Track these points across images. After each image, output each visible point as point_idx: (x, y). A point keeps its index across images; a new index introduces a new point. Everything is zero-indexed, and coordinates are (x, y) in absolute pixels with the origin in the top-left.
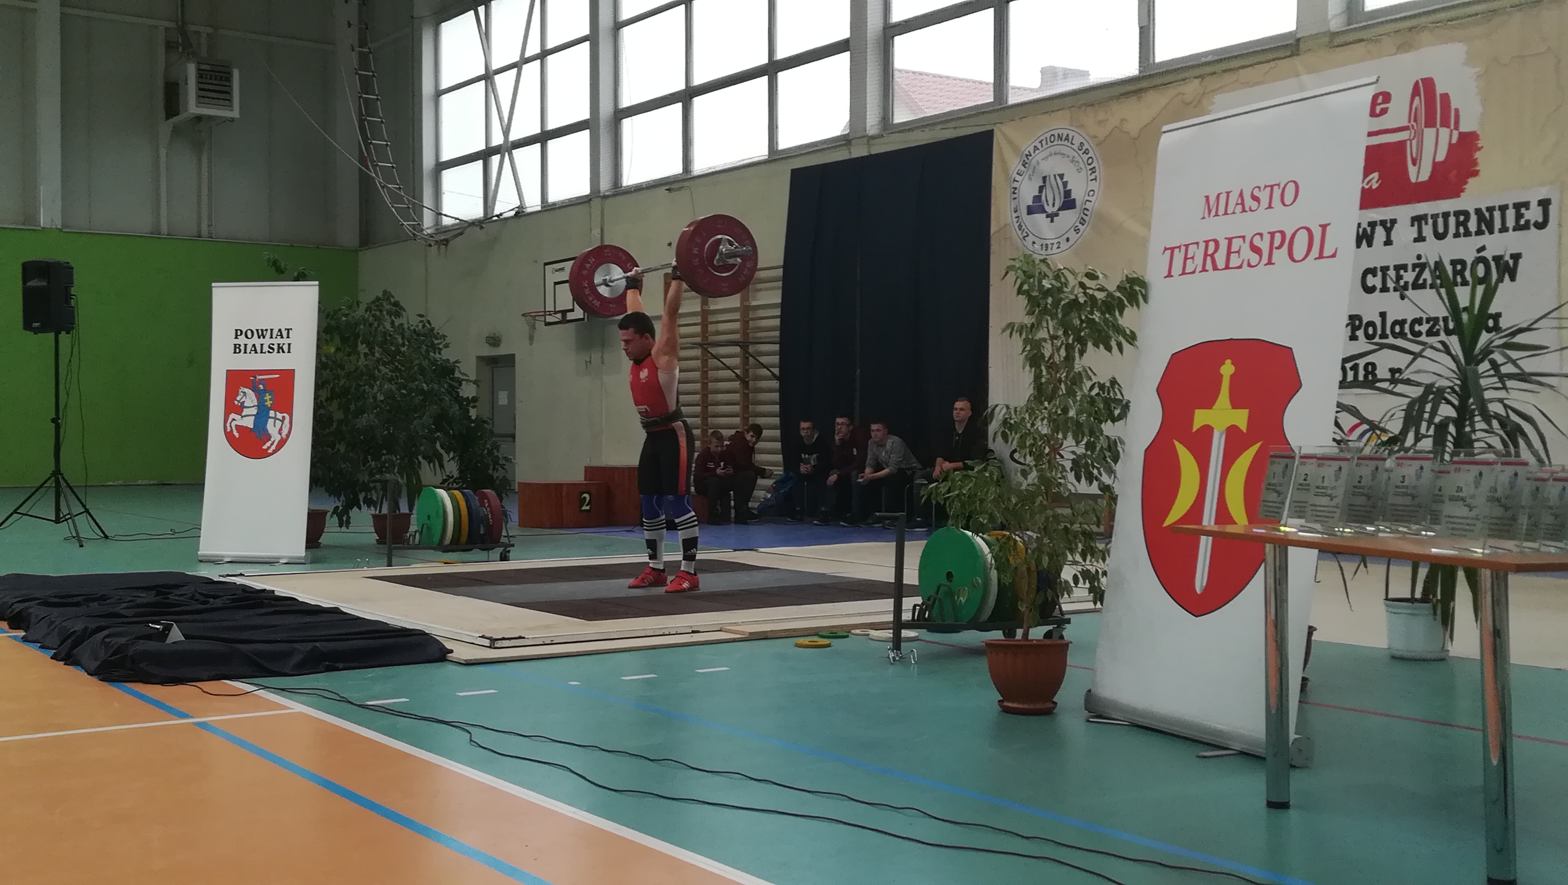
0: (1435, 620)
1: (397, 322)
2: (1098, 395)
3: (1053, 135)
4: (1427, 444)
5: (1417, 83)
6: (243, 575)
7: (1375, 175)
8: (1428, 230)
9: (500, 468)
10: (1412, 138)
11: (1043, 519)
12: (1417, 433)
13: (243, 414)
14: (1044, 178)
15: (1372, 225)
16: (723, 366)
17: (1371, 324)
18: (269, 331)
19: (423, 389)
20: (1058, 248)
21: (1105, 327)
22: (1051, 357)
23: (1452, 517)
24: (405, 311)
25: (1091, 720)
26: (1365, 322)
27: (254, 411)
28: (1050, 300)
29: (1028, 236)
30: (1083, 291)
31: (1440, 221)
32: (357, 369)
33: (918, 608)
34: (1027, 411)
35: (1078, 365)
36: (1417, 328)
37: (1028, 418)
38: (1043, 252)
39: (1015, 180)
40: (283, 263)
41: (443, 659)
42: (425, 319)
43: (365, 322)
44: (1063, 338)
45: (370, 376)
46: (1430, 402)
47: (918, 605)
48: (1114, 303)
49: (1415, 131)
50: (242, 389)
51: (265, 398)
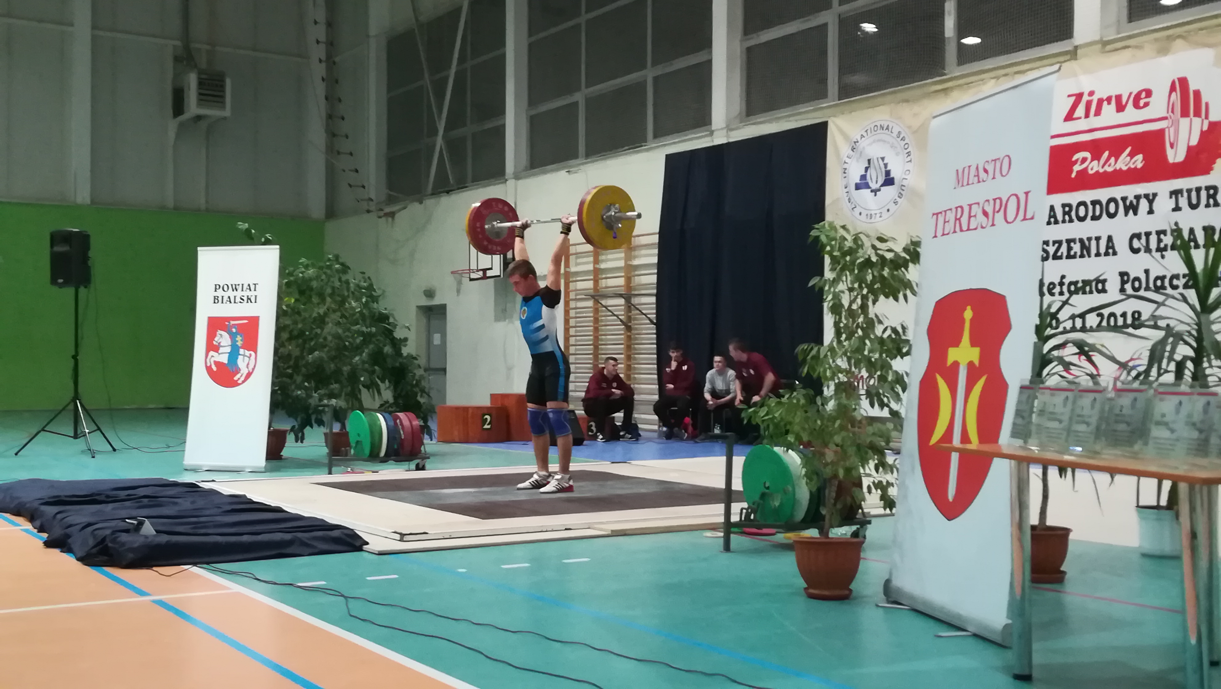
1: (344, 278)
2: (890, 336)
3: (877, 126)
4: (1169, 378)
5: (1173, 83)
6: (214, 481)
7: (1140, 157)
8: (1183, 202)
9: (426, 396)
10: (1169, 126)
12: (1159, 368)
13: (220, 351)
14: (869, 161)
15: (1138, 197)
16: (611, 314)
17: (1137, 279)
18: (241, 286)
19: (363, 332)
20: (880, 217)
21: (894, 282)
22: (850, 305)
23: (1158, 438)
24: (349, 268)
25: (880, 605)
26: (1132, 277)
27: (228, 349)
28: (848, 258)
29: (855, 207)
30: (875, 252)
31: (1194, 194)
32: (310, 316)
33: (744, 511)
35: (873, 310)
36: (1175, 282)
37: (830, 356)
38: (869, 221)
39: (845, 162)
40: (253, 231)
41: (359, 549)
42: (366, 276)
43: (317, 278)
44: (859, 290)
45: (321, 321)
46: (1171, 343)
47: (745, 509)
48: (901, 262)
49: (1172, 121)
50: (220, 332)
51: (237, 339)
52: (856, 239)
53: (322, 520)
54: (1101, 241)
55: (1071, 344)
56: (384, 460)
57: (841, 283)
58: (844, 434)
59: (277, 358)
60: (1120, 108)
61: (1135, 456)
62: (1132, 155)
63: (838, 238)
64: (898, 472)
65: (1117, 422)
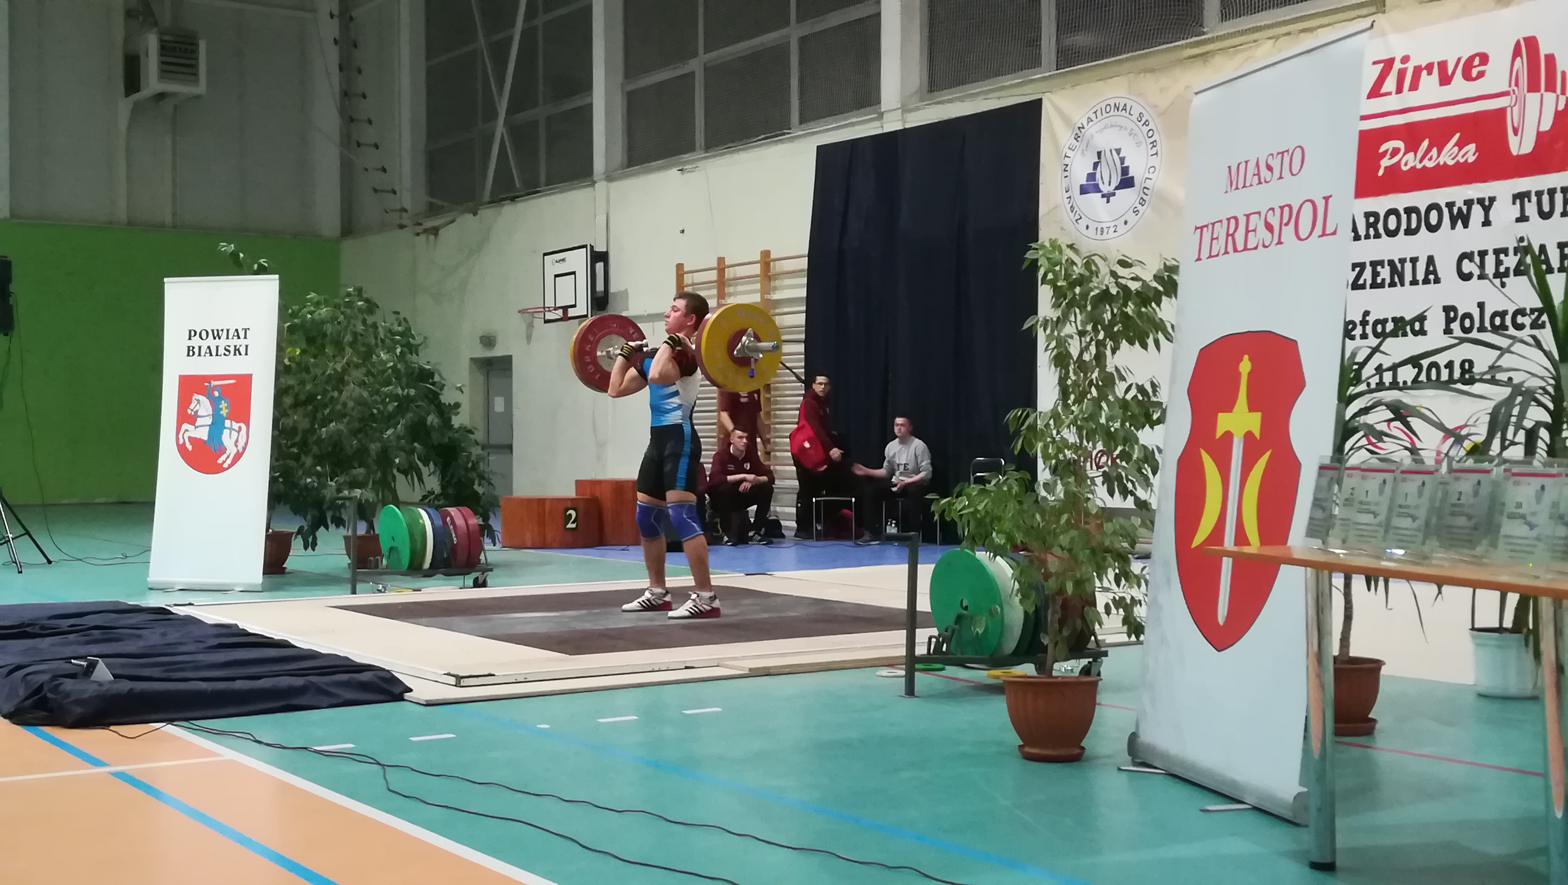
0: (1527, 652)
1: (370, 320)
2: (1136, 396)
3: (1109, 105)
4: (1516, 452)
5: (1518, 44)
6: (193, 604)
7: (1472, 147)
8: (1531, 209)
9: (486, 484)
10: (1512, 105)
12: (1503, 439)
13: (197, 424)
14: (1099, 154)
15: (1469, 203)
17: (1468, 315)
18: (225, 332)
19: (398, 395)
20: (1115, 232)
21: (1139, 322)
22: (1079, 356)
23: (1511, 537)
24: (378, 307)
25: (1122, 768)
26: (1460, 314)
28: (1078, 290)
29: (1081, 218)
30: (1115, 280)
31: (1545, 198)
32: (324, 373)
33: (934, 640)
35: (1112, 362)
36: (1520, 319)
38: (1099, 237)
39: (1066, 156)
40: (241, 255)
41: (400, 698)
42: (401, 317)
43: (334, 319)
44: (1093, 334)
45: (339, 380)
46: (1519, 404)
47: (934, 637)
48: (1151, 295)
49: (1516, 97)
50: (196, 396)
51: (221, 406)
52: (1088, 265)
53: (347, 658)
54: (1418, 263)
55: (1384, 407)
56: (429, 574)
57: (1068, 324)
58: (1073, 533)
59: (277, 433)
60: (1445, 80)
61: (1477, 562)
62: (1461, 145)
63: (1064, 262)
64: (1147, 585)
65: (1453, 514)
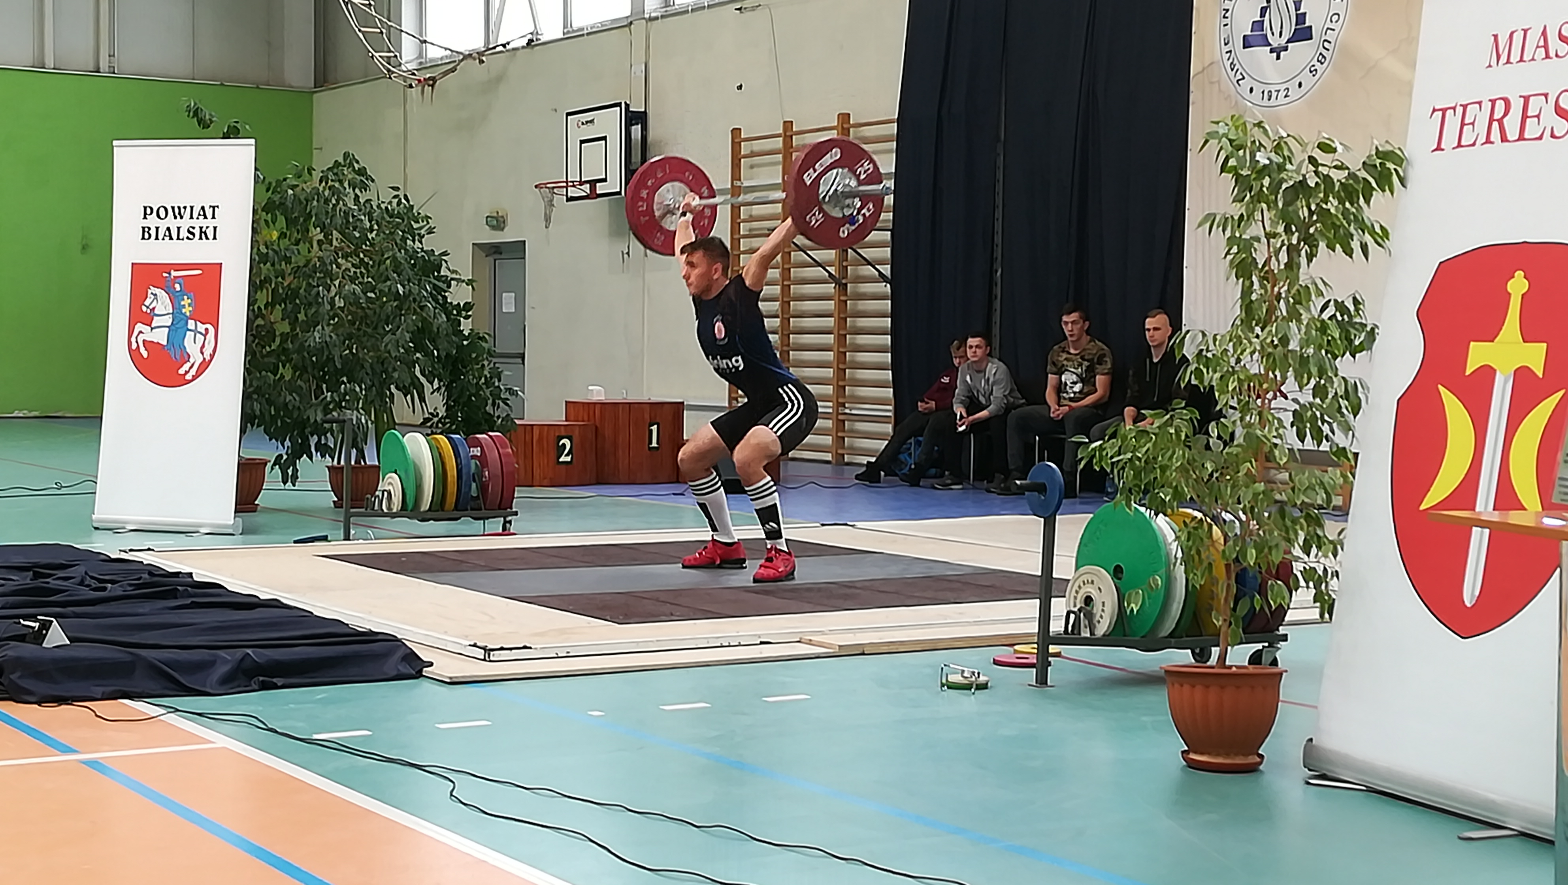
1: (363, 198)
2: (1334, 315)
6: (150, 549)
9: (502, 404)
11: (1250, 496)
13: (154, 325)
18: (188, 209)
20: (1286, 96)
21: (1344, 222)
22: (1267, 262)
24: (373, 181)
27: (168, 321)
28: (1266, 181)
29: (1244, 78)
30: (1314, 169)
32: (308, 261)
33: (1072, 616)
34: (1230, 340)
35: (1306, 273)
37: (1232, 351)
38: (1266, 102)
41: (416, 674)
42: (401, 194)
44: (1284, 237)
47: (1074, 612)
48: (1358, 187)
50: (153, 290)
52: (1277, 149)
57: (1253, 223)
